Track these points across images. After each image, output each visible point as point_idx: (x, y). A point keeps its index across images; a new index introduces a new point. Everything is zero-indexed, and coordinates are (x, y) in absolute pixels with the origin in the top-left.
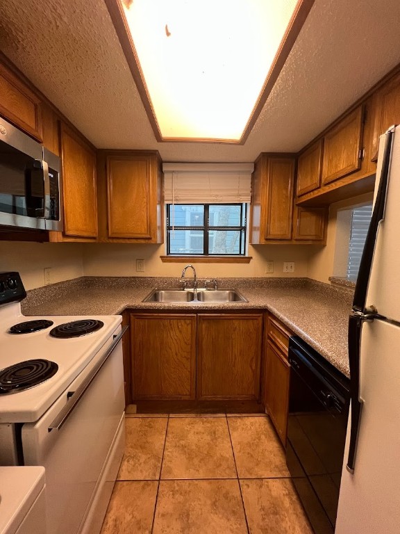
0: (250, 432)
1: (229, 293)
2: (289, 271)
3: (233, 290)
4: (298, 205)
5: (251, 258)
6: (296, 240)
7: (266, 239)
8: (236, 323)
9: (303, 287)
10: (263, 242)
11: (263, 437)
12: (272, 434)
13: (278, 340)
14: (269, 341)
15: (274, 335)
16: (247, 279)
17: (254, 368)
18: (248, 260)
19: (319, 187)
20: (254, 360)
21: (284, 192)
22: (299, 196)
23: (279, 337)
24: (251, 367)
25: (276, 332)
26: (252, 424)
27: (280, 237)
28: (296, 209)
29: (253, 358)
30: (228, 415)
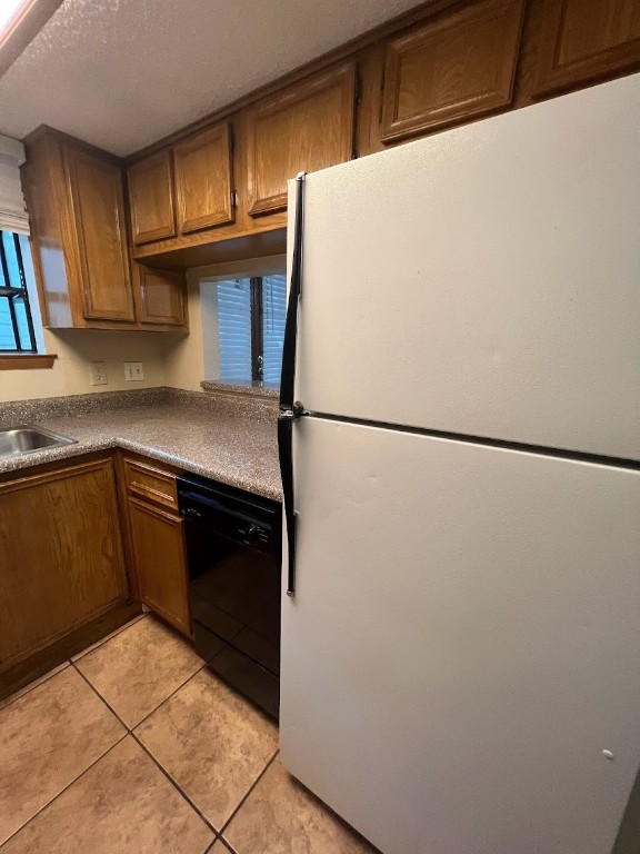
0: (126, 656)
1: (18, 434)
2: (135, 377)
3: (23, 427)
4: (138, 261)
5: (56, 357)
6: (144, 323)
7: (87, 319)
8: (58, 489)
9: (163, 402)
10: (82, 324)
11: (150, 646)
12: (162, 633)
13: (152, 490)
14: (132, 499)
15: (142, 486)
16: (55, 399)
17: (110, 553)
18: (48, 361)
19: (175, 236)
20: (109, 540)
21: (109, 230)
22: (139, 245)
23: (153, 487)
24: (105, 554)
25: (143, 479)
26: (126, 642)
27: (114, 317)
28: (136, 267)
29: (105, 540)
30: (73, 660)
